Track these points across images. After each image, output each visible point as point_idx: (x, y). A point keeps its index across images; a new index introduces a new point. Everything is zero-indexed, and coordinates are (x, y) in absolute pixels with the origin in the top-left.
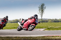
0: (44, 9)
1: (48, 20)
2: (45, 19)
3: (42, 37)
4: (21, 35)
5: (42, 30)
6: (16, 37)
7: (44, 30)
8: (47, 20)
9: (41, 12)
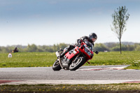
0: (125, 19)
1: (134, 45)
2: (127, 43)
3: (120, 84)
4: (72, 79)
5: (120, 68)
6: (61, 85)
7: (125, 69)
8: (131, 45)
9: (118, 26)
